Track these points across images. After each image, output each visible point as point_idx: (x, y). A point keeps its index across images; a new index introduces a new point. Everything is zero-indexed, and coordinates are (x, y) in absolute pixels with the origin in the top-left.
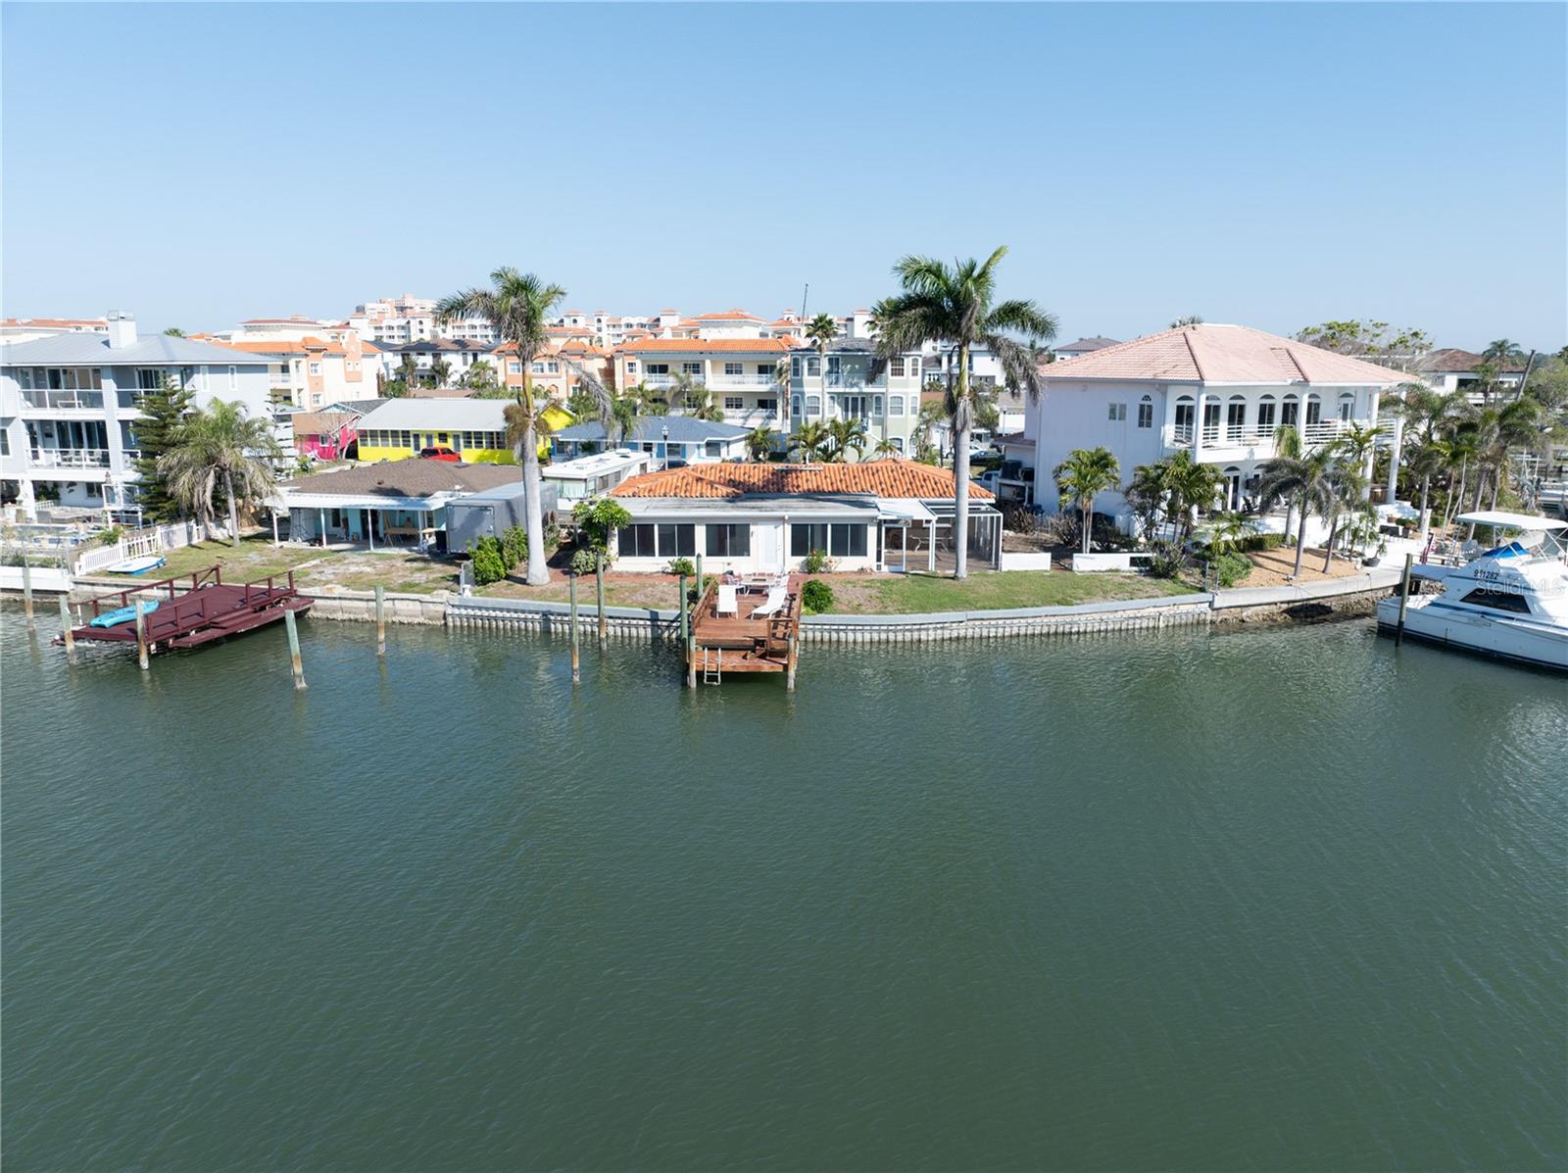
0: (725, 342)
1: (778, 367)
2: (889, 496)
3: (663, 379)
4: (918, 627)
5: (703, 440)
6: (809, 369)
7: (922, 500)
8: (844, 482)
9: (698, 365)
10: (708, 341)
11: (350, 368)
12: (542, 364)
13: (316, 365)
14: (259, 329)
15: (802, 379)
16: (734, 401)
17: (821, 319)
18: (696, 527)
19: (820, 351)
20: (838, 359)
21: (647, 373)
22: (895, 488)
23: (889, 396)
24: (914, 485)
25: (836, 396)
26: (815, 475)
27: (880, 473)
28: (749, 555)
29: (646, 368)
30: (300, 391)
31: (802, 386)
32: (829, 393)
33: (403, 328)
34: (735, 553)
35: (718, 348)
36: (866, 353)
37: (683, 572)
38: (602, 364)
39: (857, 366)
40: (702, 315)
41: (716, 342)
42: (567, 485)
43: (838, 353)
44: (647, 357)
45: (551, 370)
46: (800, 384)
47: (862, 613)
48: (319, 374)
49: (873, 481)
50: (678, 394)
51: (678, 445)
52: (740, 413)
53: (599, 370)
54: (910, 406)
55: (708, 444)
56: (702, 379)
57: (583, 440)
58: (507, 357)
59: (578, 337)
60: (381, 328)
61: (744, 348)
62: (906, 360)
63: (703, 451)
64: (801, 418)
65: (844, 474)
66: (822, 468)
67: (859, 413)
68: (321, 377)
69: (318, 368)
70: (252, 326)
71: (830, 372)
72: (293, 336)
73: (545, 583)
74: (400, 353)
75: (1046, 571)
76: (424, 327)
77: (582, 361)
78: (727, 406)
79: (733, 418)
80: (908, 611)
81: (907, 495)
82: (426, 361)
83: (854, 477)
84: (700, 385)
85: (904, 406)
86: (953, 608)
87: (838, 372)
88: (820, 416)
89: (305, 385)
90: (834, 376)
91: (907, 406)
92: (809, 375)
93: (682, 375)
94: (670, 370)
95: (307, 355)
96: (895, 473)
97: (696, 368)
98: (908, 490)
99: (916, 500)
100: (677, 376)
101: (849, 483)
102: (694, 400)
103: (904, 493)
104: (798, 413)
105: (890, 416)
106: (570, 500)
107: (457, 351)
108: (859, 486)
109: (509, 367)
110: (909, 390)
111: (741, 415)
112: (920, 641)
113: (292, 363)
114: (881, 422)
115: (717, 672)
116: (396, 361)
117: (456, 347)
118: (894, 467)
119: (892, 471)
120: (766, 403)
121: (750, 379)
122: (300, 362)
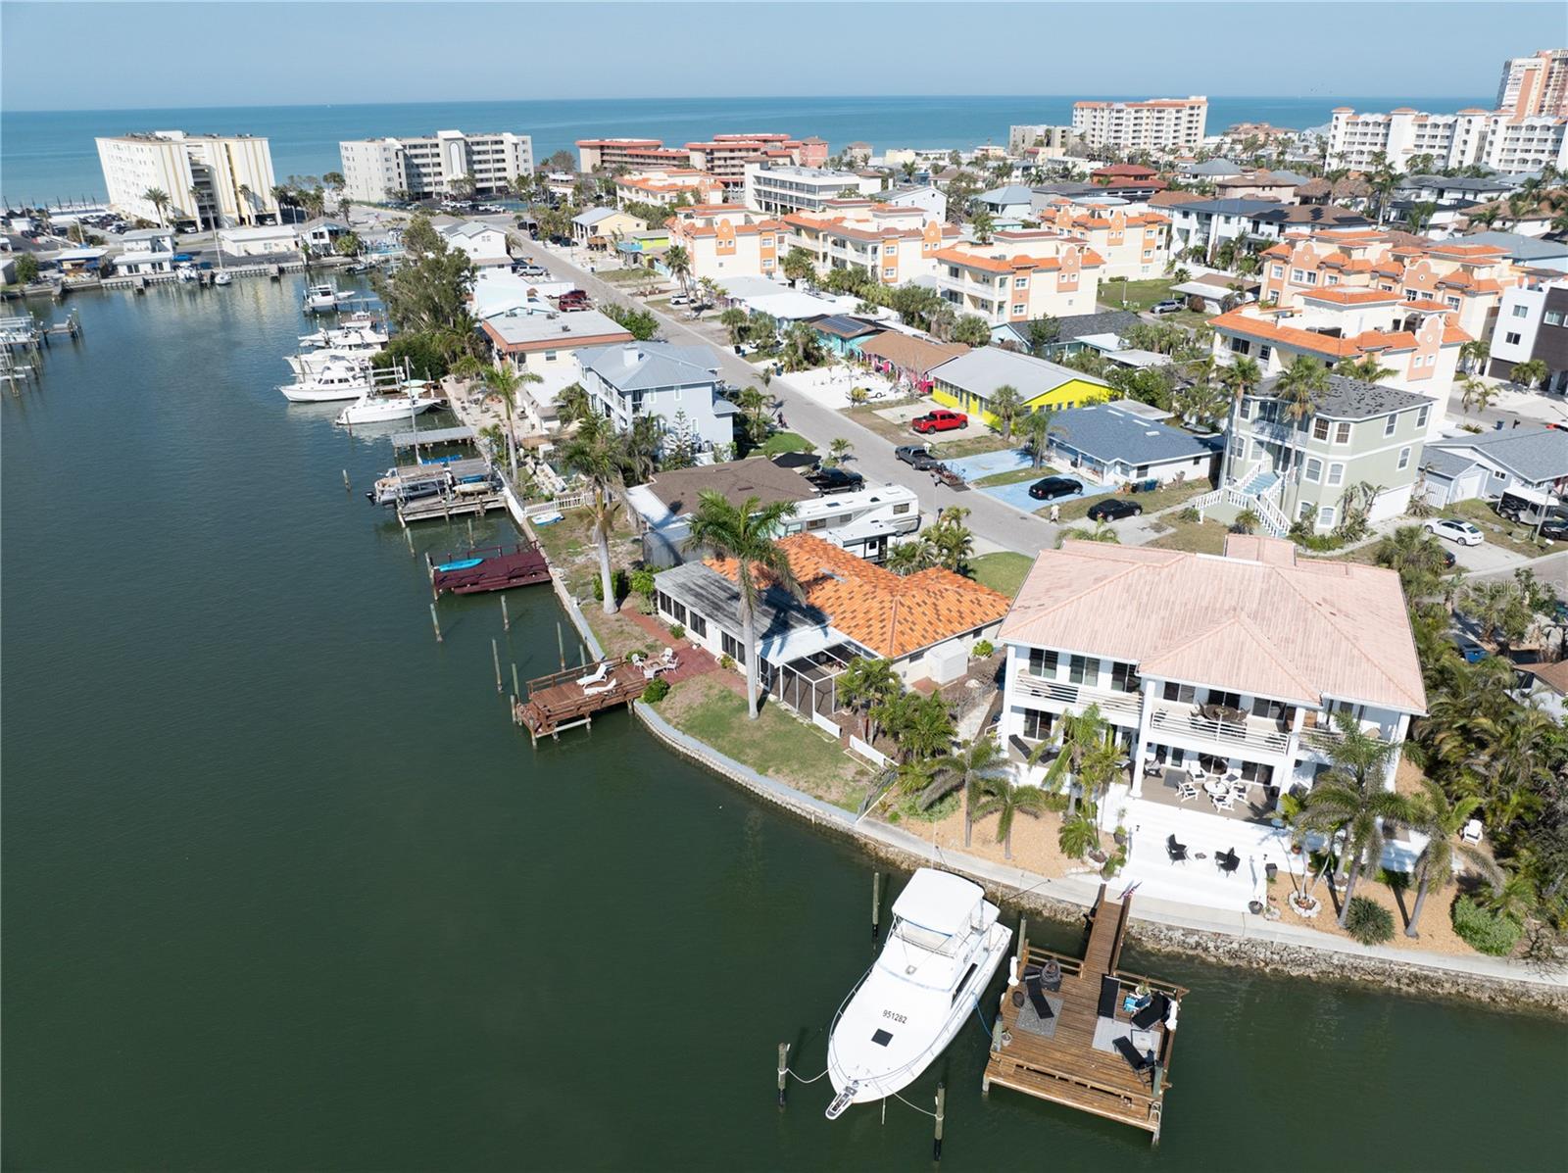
5: (1110, 460)
9: (1269, 351)
13: (1023, 280)
18: (687, 611)
20: (1276, 406)
23: (1308, 458)
28: (706, 639)
29: (1230, 341)
30: (1002, 303)
34: (701, 634)
37: (678, 633)
41: (1285, 331)
44: (1227, 333)
47: (664, 716)
54: (1329, 474)
58: (1273, 260)
62: (1331, 424)
69: (1026, 282)
71: (1261, 418)
74: (1252, 220)
85: (1321, 473)
89: (1007, 298)
90: (1263, 423)
92: (1240, 416)
94: (1249, 349)
95: (1014, 273)
97: (1266, 353)
105: (1305, 479)
107: (1306, 223)
110: (1330, 457)
113: (997, 280)
114: (1298, 482)
122: (1006, 279)
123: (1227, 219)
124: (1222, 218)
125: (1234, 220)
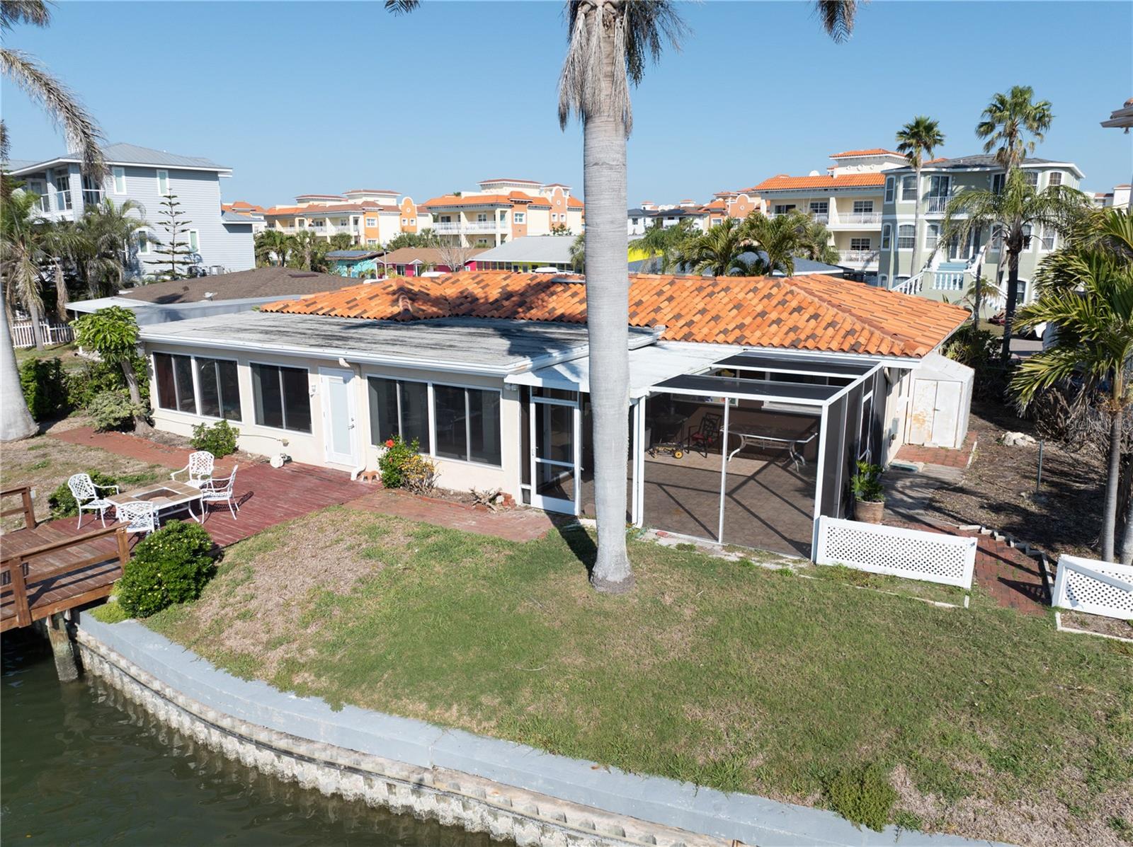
0: (853, 177)
2: (684, 337)
6: (904, 191)
9: (824, 203)
10: (835, 177)
11: (555, 219)
13: (521, 215)
15: (894, 205)
16: (861, 243)
17: (918, 124)
19: (919, 167)
20: (948, 178)
25: (939, 225)
29: (775, 209)
30: (503, 236)
31: (895, 213)
32: (928, 221)
34: (290, 423)
35: (844, 184)
36: (988, 169)
39: (973, 187)
40: (841, 153)
41: (844, 178)
43: (944, 170)
44: (775, 197)
46: (893, 210)
48: (524, 222)
52: (863, 254)
56: (825, 218)
58: (712, 215)
62: (1040, 175)
64: (890, 252)
67: (972, 248)
68: (525, 225)
69: (524, 217)
70: (486, 185)
71: (934, 193)
72: (505, 191)
78: (853, 247)
79: (854, 262)
81: (721, 337)
82: (671, 224)
84: (820, 224)
87: (944, 195)
88: (915, 250)
89: (509, 231)
92: (904, 198)
95: (511, 206)
97: (823, 207)
99: (731, 347)
103: (720, 333)
104: (888, 247)
111: (864, 258)
113: (498, 212)
121: (878, 218)
122: (506, 212)
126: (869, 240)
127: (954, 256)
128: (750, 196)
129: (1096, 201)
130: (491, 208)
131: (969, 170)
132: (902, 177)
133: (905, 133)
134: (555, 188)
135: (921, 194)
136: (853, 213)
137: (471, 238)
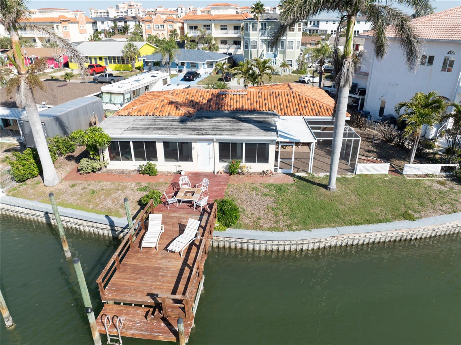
0: (220, 16)
1: (242, 27)
2: (285, 114)
3: (195, 32)
4: (301, 242)
5: (205, 61)
6: (252, 28)
7: (305, 117)
8: (258, 104)
9: (210, 26)
10: (213, 15)
11: (81, 28)
12: (158, 25)
13: (65, 27)
14: (44, 12)
15: (249, 33)
16: (224, 42)
17: (258, 4)
18: (157, 144)
19: (257, 19)
20: (265, 24)
21: (189, 30)
22: (289, 109)
23: (287, 41)
24: (300, 106)
25: (264, 40)
26: (242, 97)
27: (280, 97)
28: (192, 161)
29: (189, 27)
31: (249, 36)
32: (261, 39)
33: (126, 12)
34: (182, 160)
35: (217, 19)
36: (278, 21)
37: (150, 172)
38: (180, 25)
39: (273, 27)
40: (211, 4)
41: (217, 16)
42: (113, 96)
43: (265, 20)
44: (189, 23)
45: (161, 27)
46: (248, 35)
47: (261, 228)
48: (67, 30)
49: (275, 102)
50: (201, 38)
51: (195, 63)
52: (226, 46)
53: (179, 27)
54: (296, 45)
55: (208, 63)
56: (211, 32)
57: (155, 61)
58: (145, 23)
59: (171, 15)
60: (119, 12)
61: (228, 18)
62: (296, 24)
63: (206, 66)
64: (248, 50)
65: (259, 97)
66: (246, 93)
67: (274, 48)
68: (68, 32)
69: (67, 28)
70: (41, 11)
71: (262, 29)
72: (55, 15)
73: (55, 184)
74: (113, 21)
75: (385, 175)
76: (132, 12)
77: (172, 24)
78: (221, 43)
79: (223, 49)
80: (294, 227)
81: (296, 114)
82: (121, 24)
83: (265, 99)
84: (210, 34)
85: (294, 45)
86: (326, 223)
87: (265, 30)
88: (257, 50)
90: (263, 31)
91: (295, 45)
92: (252, 31)
93: (203, 30)
94: (198, 28)
95: (61, 23)
96: (289, 97)
97: (208, 27)
98: (296, 109)
99: (301, 117)
100: (200, 31)
101: (261, 104)
102: (208, 41)
103: (294, 112)
105: (287, 50)
106: (115, 105)
107: (133, 20)
108: (267, 106)
109: (147, 27)
110: (296, 38)
111: (226, 47)
112: (302, 250)
113: (55, 26)
114: (283, 53)
115: (118, 337)
116: (112, 24)
117: (133, 19)
118: (288, 93)
119: (287, 95)
120: (237, 42)
121: (230, 32)
122: (58, 26)
123: (103, 23)
124: (100, 23)
125: (105, 23)
126: (227, 40)
127: (268, 51)
128: (161, 14)
129: (271, 10)
130: (51, 24)
131: (273, 21)
132: (251, 23)
133: (254, 7)
134: (79, 13)
135: (258, 30)
136: (220, 30)
137: (41, 39)
